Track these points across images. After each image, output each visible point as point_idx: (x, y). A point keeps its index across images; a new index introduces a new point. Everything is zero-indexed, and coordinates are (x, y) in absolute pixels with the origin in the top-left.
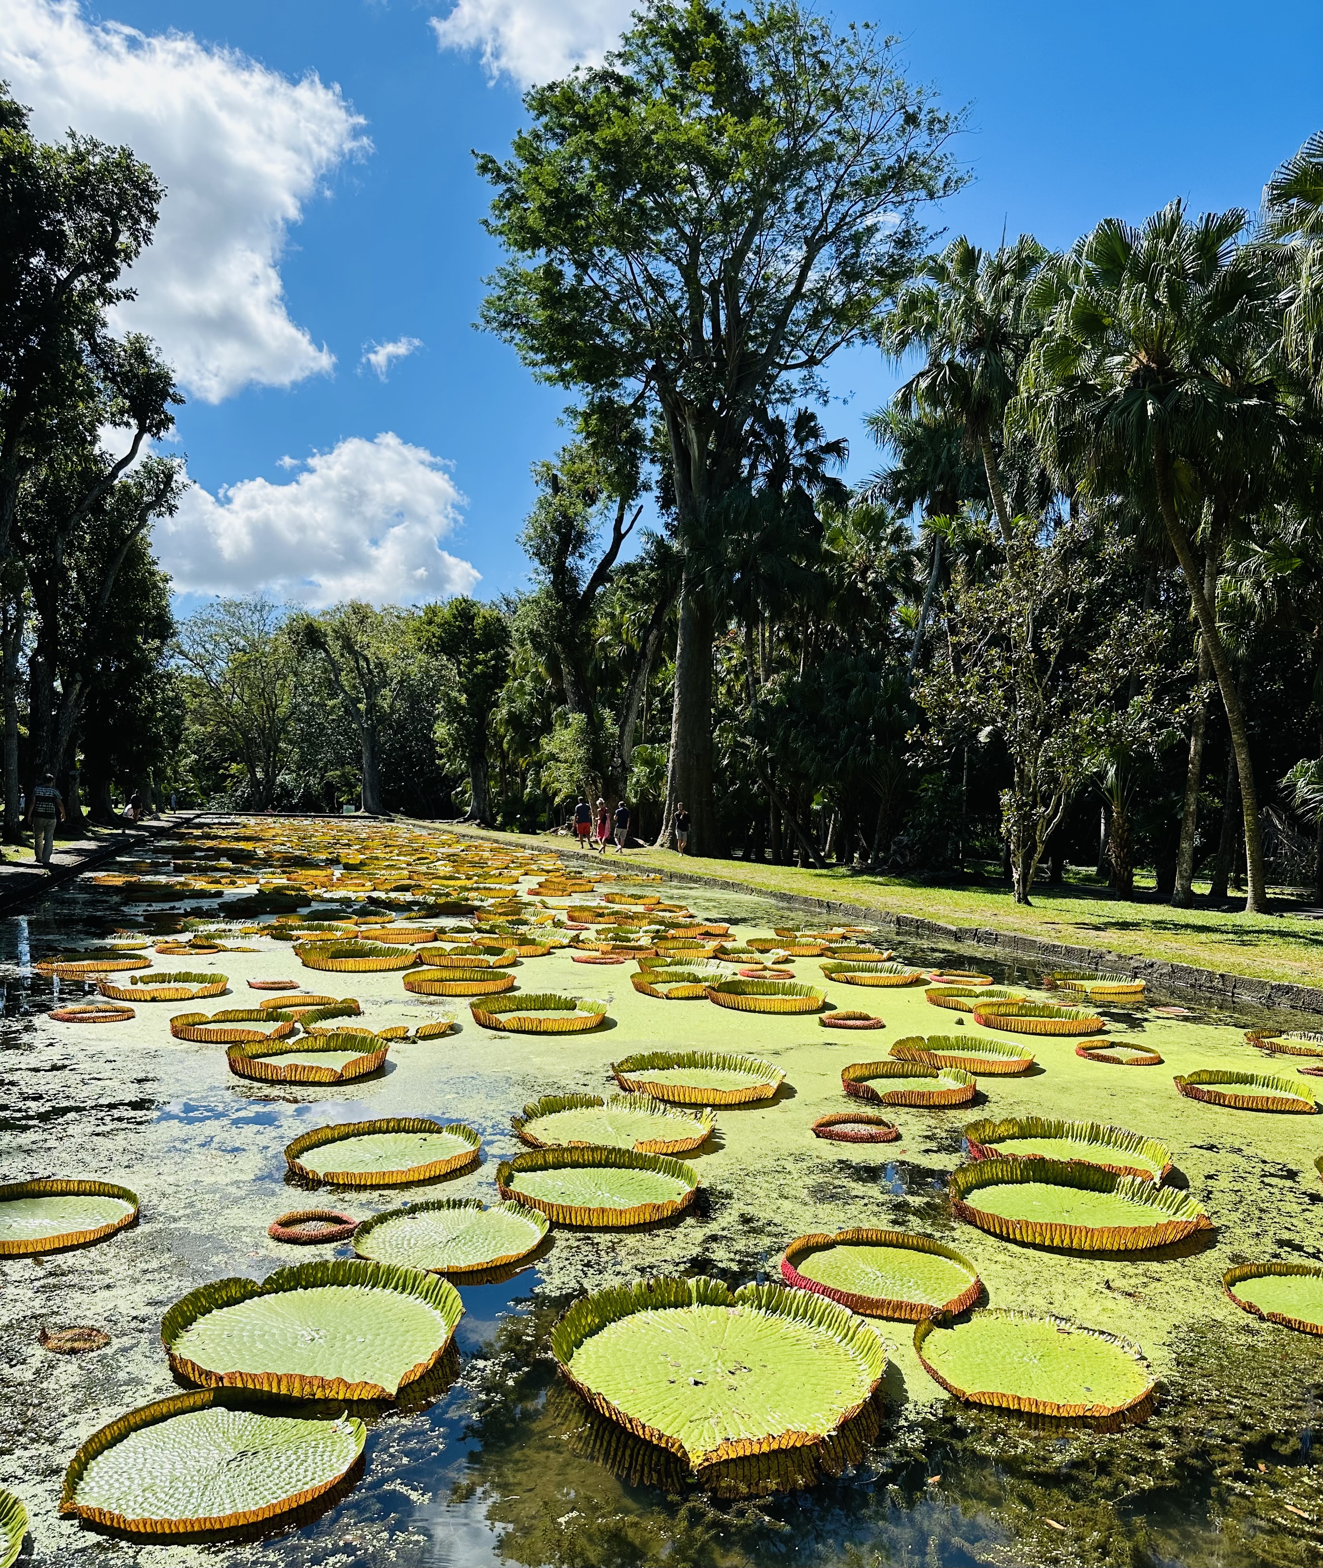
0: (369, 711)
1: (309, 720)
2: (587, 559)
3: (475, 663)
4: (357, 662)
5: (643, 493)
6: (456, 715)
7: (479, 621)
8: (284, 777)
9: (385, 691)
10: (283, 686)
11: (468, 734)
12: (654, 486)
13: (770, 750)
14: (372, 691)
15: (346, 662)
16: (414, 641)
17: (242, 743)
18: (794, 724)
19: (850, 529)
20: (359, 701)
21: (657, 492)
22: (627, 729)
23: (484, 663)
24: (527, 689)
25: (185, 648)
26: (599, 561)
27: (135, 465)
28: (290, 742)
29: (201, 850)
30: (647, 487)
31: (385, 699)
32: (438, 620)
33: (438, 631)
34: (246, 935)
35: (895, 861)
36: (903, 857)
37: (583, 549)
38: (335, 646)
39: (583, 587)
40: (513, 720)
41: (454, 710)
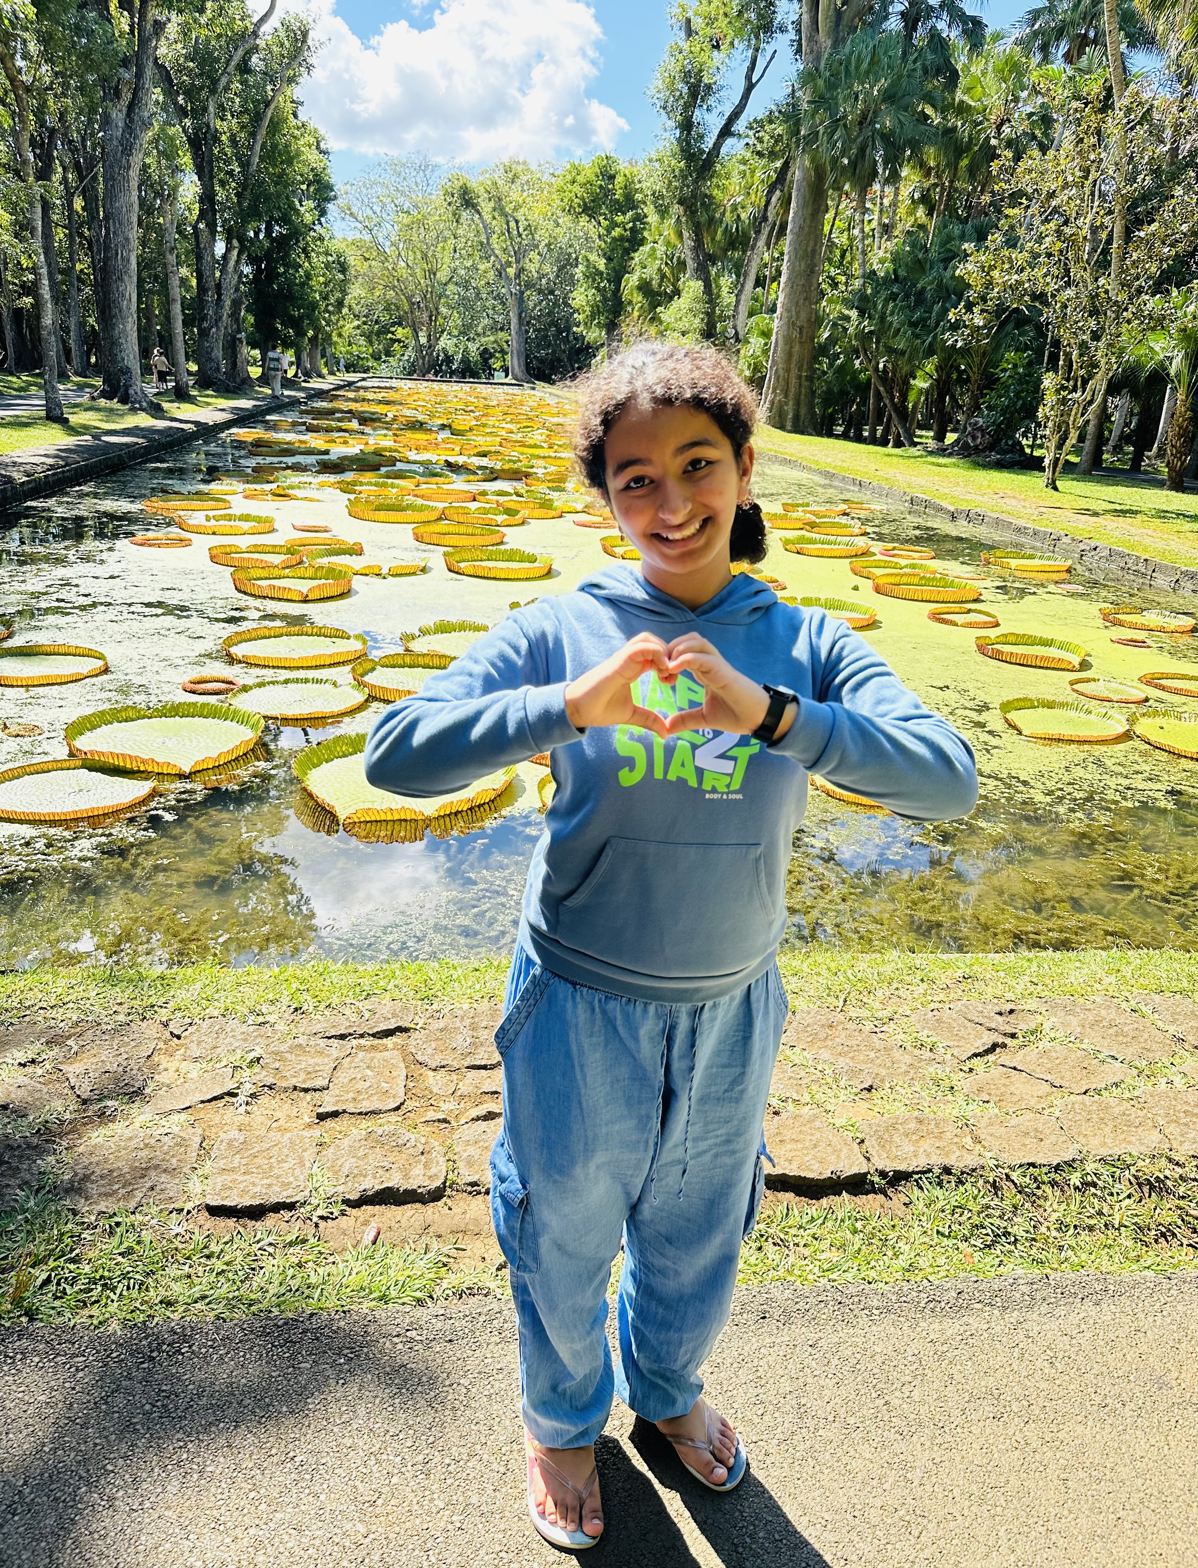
0: (518, 276)
1: (466, 284)
2: (715, 112)
3: (614, 225)
4: (508, 223)
5: (778, 35)
6: (594, 280)
7: (619, 179)
8: (446, 343)
9: (533, 255)
10: (443, 248)
11: (605, 299)
12: (790, 27)
13: (870, 325)
14: (520, 254)
15: (498, 225)
16: (558, 202)
17: (406, 308)
18: (893, 297)
19: (990, 75)
20: (509, 264)
21: (792, 35)
22: (743, 297)
23: (623, 225)
24: (659, 254)
25: (354, 210)
26: (727, 115)
27: (274, 22)
28: (450, 307)
29: (343, 412)
30: (783, 29)
31: (533, 265)
32: (580, 179)
33: (580, 191)
34: (322, 486)
35: (966, 443)
36: (974, 438)
37: (711, 101)
38: (486, 207)
39: (709, 143)
40: (644, 287)
41: (593, 275)
